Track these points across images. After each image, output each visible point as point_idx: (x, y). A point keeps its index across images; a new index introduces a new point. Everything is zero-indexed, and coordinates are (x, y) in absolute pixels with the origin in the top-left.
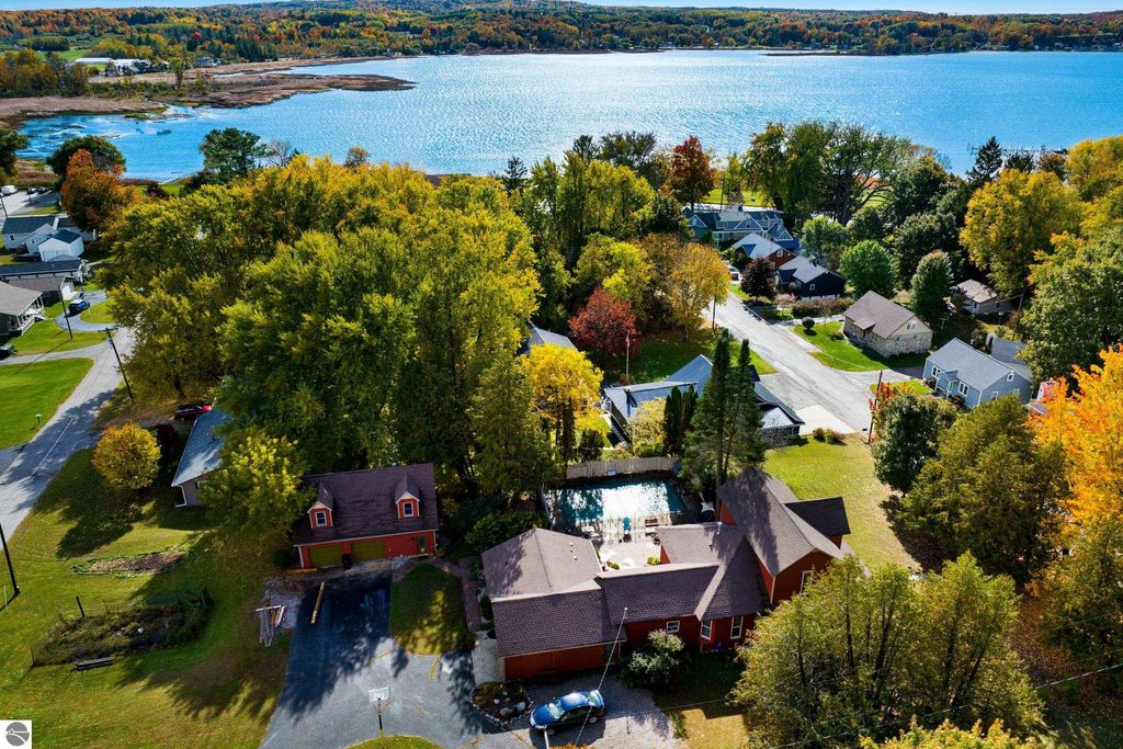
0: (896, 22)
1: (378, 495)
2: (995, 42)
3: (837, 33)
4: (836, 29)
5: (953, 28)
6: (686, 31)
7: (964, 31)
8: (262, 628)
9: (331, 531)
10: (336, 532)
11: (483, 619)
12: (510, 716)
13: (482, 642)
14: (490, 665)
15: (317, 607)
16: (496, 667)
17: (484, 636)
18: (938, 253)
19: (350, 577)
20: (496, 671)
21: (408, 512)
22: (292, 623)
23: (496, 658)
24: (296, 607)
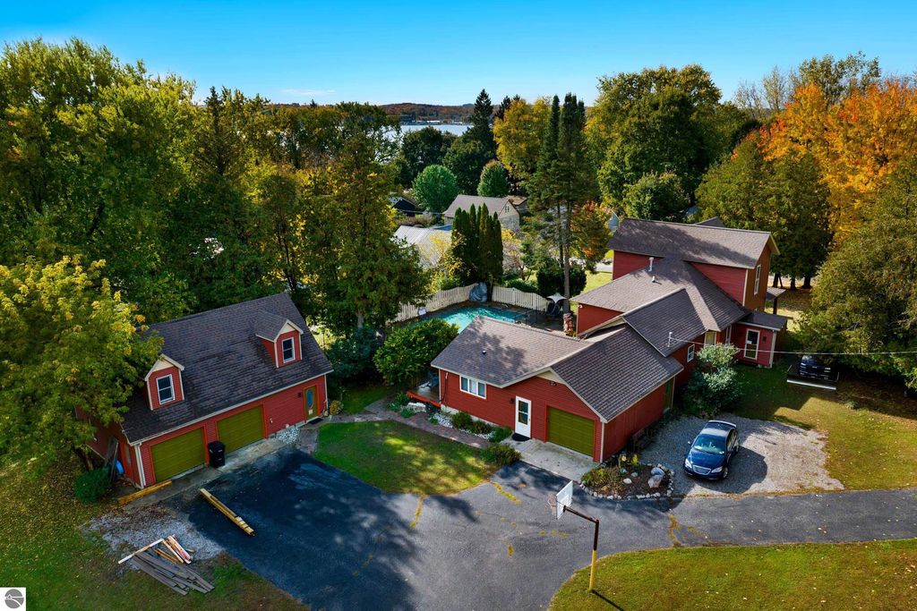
1: (233, 343)
8: (159, 578)
9: (185, 407)
10: (194, 406)
11: (481, 435)
12: (664, 483)
13: (519, 448)
14: (563, 460)
15: (230, 514)
16: (573, 458)
17: (514, 443)
18: (494, 162)
19: (235, 471)
20: (579, 461)
21: (288, 354)
22: (212, 549)
23: (559, 452)
24: (190, 530)
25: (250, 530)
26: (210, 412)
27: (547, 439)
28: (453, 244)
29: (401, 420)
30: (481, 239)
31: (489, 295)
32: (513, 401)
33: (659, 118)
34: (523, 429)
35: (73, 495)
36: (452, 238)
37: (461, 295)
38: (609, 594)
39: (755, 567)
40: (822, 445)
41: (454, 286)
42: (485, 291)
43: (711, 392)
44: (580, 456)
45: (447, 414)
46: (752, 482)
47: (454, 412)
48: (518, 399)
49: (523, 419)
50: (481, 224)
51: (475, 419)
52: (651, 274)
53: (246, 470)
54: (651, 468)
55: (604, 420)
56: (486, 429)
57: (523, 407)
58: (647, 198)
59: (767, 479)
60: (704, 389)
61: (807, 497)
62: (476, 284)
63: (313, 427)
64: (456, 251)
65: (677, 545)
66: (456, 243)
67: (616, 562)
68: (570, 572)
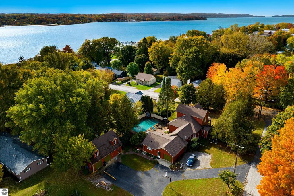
0: (69, 16)
1: (105, 142)
2: (94, 20)
3: (55, 20)
4: (54, 18)
5: (83, 17)
6: (8, 20)
7: (87, 18)
8: (104, 188)
9: (99, 157)
10: (101, 156)
11: (151, 157)
12: (183, 168)
13: (159, 160)
14: (166, 163)
15: (111, 176)
16: (168, 162)
17: (158, 159)
18: (148, 62)
19: (108, 167)
20: (169, 163)
21: (115, 143)
22: (110, 183)
23: (165, 161)
24: (105, 179)
25: (115, 179)
26: (103, 157)
27: (163, 158)
29: (136, 153)
31: (150, 115)
32: (157, 152)
33: (191, 57)
34: (159, 157)
35: (81, 173)
37: (143, 115)
38: (173, 188)
39: (194, 183)
40: (211, 158)
43: (193, 148)
44: (169, 162)
45: (145, 152)
46: (197, 167)
47: (146, 152)
48: (158, 151)
49: (159, 155)
50: (148, 101)
51: (150, 154)
52: (184, 119)
53: (110, 166)
54: (181, 164)
55: (173, 157)
56: (152, 156)
57: (159, 153)
58: (186, 90)
59: (200, 166)
60: (191, 147)
61: (205, 170)
62: (147, 113)
63: (120, 156)
65: (183, 179)
66: (142, 105)
67: (174, 183)
68: (167, 184)
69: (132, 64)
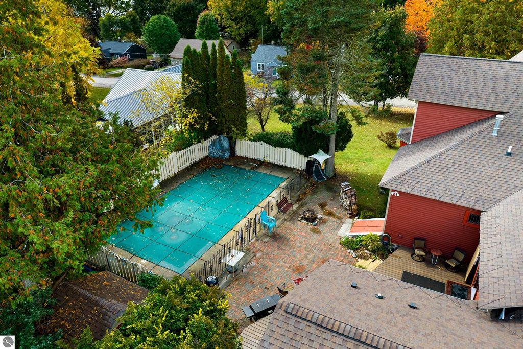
18: (206, 12)
28: (184, 93)
30: (219, 85)
31: (232, 149)
36: (183, 85)
37: (198, 151)
41: (190, 144)
42: (226, 144)
50: (218, 66)
62: (215, 137)
64: (189, 102)
66: (188, 91)
69: (160, 18)
